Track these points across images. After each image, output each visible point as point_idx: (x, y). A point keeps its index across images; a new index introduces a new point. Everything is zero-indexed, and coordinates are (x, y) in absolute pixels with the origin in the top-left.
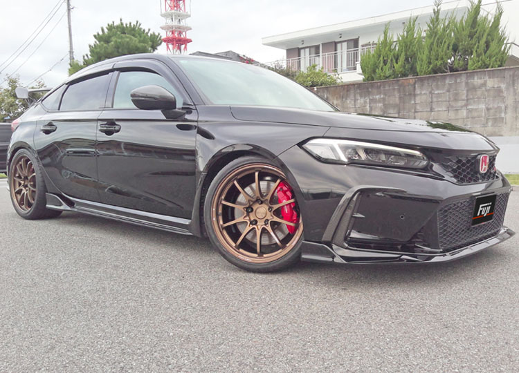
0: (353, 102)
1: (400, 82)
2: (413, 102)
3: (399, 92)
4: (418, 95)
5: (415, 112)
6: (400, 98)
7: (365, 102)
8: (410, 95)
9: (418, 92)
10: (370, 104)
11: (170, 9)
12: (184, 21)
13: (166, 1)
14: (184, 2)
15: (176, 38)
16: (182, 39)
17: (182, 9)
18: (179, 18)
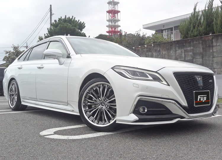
0: (174, 52)
1: (203, 39)
2: (211, 51)
3: (203, 45)
4: (215, 46)
5: (213, 57)
6: (203, 49)
7: (182, 52)
8: (209, 46)
9: (215, 44)
10: (184, 53)
11: (111, 18)
12: (117, 23)
13: (109, 14)
14: (117, 14)
15: (113, 31)
16: (116, 31)
17: (117, 17)
18: (115, 22)
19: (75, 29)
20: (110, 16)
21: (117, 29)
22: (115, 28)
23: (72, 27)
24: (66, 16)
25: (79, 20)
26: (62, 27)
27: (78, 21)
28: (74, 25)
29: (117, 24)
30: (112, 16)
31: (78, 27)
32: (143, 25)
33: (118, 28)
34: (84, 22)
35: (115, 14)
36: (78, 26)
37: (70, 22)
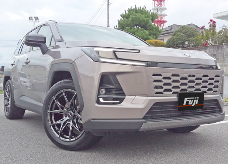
11: (157, 6)
12: (163, 11)
13: (155, 2)
14: (164, 2)
15: (159, 21)
16: (162, 21)
17: (163, 5)
18: (161, 10)
19: (148, 20)
20: (155, 5)
21: (163, 18)
22: (161, 18)
23: (145, 17)
24: (136, 6)
25: (151, 10)
26: (134, 18)
27: (149, 11)
28: (147, 15)
29: (163, 13)
30: (158, 4)
32: (214, 14)
33: (165, 17)
34: (156, 13)
35: (162, 1)
36: (151, 16)
37: (142, 12)
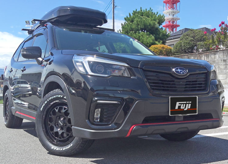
12: (175, 15)
13: (166, 5)
15: (170, 25)
16: (174, 25)
17: (175, 8)
22: (173, 22)
23: (151, 20)
24: (141, 8)
26: (139, 21)
27: (156, 14)
30: (170, 7)
31: (157, 21)
33: (177, 21)
34: (163, 15)
35: (174, 4)
37: (148, 15)
